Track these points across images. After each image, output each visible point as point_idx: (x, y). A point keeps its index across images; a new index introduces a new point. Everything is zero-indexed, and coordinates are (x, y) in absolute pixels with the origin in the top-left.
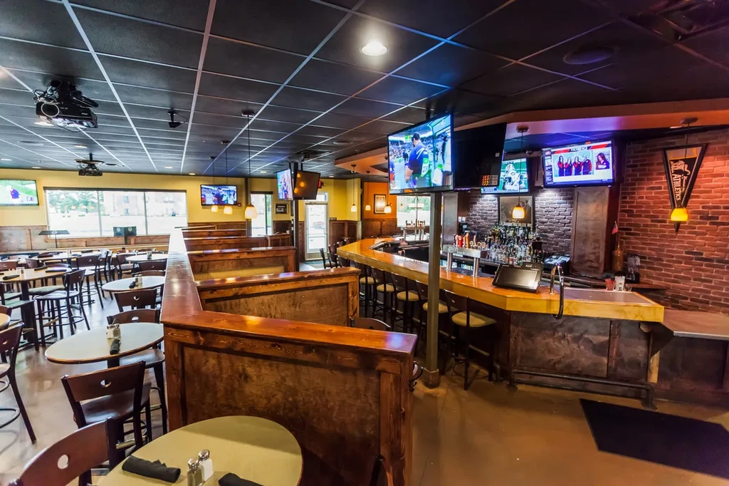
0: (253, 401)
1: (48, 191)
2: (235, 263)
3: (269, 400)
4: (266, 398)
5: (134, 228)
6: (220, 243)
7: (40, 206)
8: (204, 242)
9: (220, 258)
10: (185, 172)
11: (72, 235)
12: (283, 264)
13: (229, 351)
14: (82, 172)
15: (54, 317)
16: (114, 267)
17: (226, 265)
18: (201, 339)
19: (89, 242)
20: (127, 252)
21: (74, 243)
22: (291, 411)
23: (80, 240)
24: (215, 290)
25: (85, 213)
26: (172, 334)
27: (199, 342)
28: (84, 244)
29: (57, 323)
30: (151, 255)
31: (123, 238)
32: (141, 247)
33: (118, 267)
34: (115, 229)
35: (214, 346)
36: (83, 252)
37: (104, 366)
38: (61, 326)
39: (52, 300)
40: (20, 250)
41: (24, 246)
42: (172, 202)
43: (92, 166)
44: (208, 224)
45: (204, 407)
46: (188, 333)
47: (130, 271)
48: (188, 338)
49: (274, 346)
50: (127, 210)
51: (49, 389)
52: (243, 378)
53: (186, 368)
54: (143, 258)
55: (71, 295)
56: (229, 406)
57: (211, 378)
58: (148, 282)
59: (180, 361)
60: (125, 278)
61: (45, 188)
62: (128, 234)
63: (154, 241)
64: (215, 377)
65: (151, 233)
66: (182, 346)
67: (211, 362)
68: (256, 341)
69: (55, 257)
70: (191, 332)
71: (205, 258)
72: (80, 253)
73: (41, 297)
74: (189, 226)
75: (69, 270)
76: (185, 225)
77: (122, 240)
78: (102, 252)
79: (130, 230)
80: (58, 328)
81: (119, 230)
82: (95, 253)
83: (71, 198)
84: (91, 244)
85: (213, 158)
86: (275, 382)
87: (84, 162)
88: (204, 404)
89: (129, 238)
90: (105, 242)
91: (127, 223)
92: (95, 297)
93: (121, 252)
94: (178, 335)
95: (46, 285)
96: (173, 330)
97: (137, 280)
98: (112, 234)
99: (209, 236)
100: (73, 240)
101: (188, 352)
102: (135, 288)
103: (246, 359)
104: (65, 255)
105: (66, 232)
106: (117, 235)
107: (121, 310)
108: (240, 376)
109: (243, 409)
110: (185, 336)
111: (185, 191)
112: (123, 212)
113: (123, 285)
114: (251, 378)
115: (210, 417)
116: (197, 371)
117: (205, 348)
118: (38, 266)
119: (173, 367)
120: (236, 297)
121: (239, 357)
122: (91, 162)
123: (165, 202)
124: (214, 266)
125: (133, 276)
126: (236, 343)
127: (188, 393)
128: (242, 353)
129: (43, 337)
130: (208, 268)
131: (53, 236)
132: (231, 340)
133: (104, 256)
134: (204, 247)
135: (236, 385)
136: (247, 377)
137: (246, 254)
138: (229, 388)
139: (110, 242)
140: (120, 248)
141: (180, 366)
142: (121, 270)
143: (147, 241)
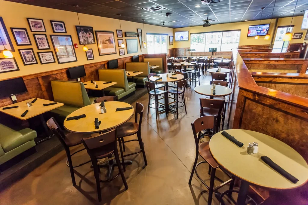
0: (278, 133)
1: (191, 35)
2: (266, 66)
3: (289, 136)
4: (286, 134)
5: (216, 48)
6: (257, 55)
7: (189, 41)
8: (249, 55)
9: (258, 63)
10: (243, 20)
11: (196, 51)
12: (297, 69)
13: (271, 107)
14: (204, 25)
15: (191, 79)
16: (207, 64)
17: (260, 67)
18: (257, 98)
19: (201, 54)
20: (213, 58)
21: (196, 54)
22: (302, 146)
23: (198, 53)
24: (260, 77)
25: (198, 43)
26: (243, 93)
27: (255, 99)
28: (199, 55)
29: (192, 81)
30: (223, 60)
31: (212, 53)
32: (217, 56)
33: (209, 64)
34: (210, 49)
35: (263, 102)
36: (200, 57)
37: (209, 98)
38: (192, 82)
39: (191, 73)
40: (182, 56)
41: (183, 55)
42: (230, 37)
43: (207, 22)
44: (248, 46)
45: (250, 125)
46: (251, 94)
47: (212, 66)
48: (250, 96)
49: (303, 111)
50: (212, 41)
51: (189, 100)
52: (275, 121)
53: (245, 108)
54: (220, 61)
55: (196, 72)
56: (264, 130)
57: (256, 115)
58: (223, 70)
59: (243, 105)
60: (211, 68)
61: (191, 34)
62: (214, 51)
63: (223, 54)
64: (259, 115)
65: (222, 50)
66: (246, 98)
67: (258, 109)
68: (290, 106)
69: (192, 59)
70: (252, 94)
71: (251, 62)
72: (199, 58)
73: (189, 72)
74: (239, 47)
75: (197, 63)
76: (237, 47)
77: (211, 53)
78: (205, 58)
79: (215, 49)
80: (191, 82)
81: (211, 49)
82: (203, 58)
83: (194, 38)
84: (201, 55)
85: (263, 8)
86: (296, 129)
87: (205, 21)
88: (250, 124)
89: (214, 52)
90: (205, 54)
91: (213, 46)
92: (201, 74)
93: (211, 58)
94: (245, 93)
95: (191, 68)
96: (244, 91)
97: (219, 69)
98: (208, 51)
99: (250, 52)
100: (196, 53)
101: (248, 102)
102: (218, 72)
103: (280, 113)
104: (194, 58)
105: (194, 50)
106: (210, 51)
107: (213, 80)
108: (274, 119)
109: (271, 134)
110: (249, 95)
111: (240, 30)
112: (210, 42)
113: (214, 70)
114: (280, 122)
115: (251, 130)
116: (251, 111)
117: (258, 102)
118: (188, 61)
119: (240, 106)
120: (270, 82)
121: (276, 111)
122: (207, 21)
123: (227, 37)
124: (254, 66)
125: (218, 67)
126: (277, 104)
127: (244, 117)
128: (279, 110)
129: (188, 84)
130: (251, 67)
131: (191, 52)
132: (274, 102)
133: (206, 59)
134: (248, 57)
135: (270, 122)
136: (277, 121)
137: (274, 61)
138: (265, 122)
139: (207, 54)
140: (210, 56)
141: (243, 106)
142: (210, 65)
143: (220, 54)
